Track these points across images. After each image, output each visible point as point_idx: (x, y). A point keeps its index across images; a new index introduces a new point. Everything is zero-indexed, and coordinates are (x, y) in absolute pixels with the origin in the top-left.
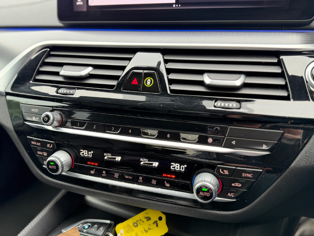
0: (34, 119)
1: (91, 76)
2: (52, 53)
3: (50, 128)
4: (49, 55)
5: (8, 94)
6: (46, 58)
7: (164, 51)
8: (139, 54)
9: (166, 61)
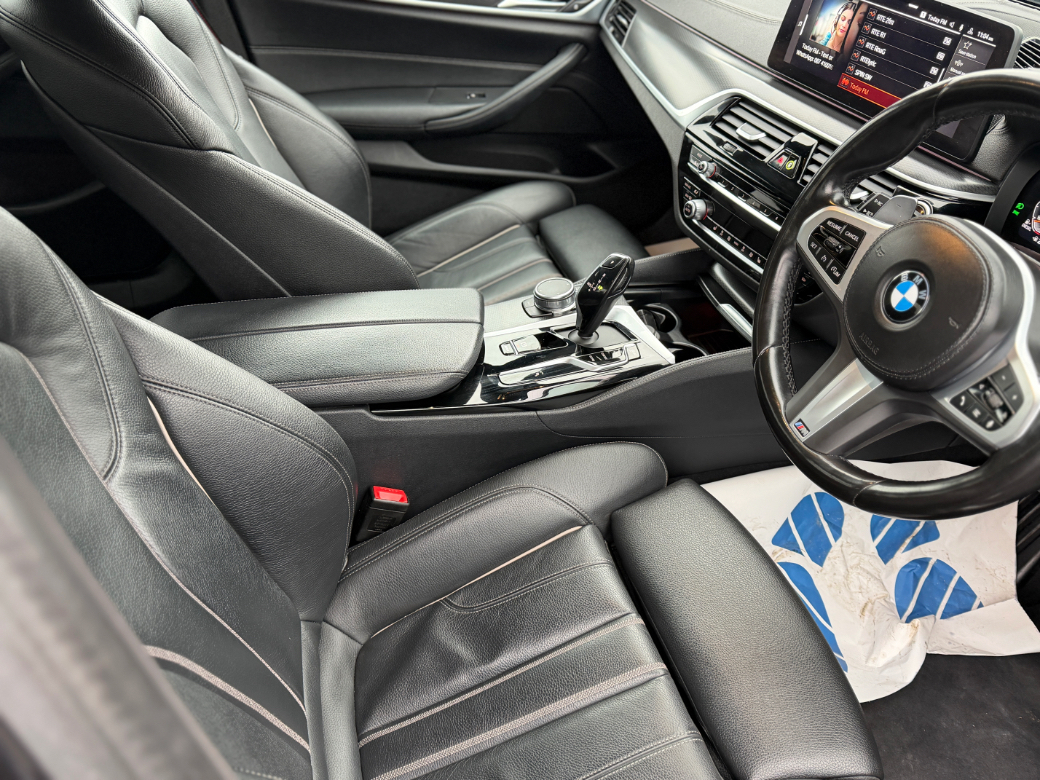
0: (695, 163)
1: (758, 143)
2: (741, 104)
3: (703, 177)
4: (737, 105)
5: (688, 131)
6: (734, 106)
7: (822, 141)
8: (802, 134)
9: (817, 151)
